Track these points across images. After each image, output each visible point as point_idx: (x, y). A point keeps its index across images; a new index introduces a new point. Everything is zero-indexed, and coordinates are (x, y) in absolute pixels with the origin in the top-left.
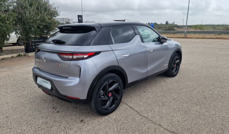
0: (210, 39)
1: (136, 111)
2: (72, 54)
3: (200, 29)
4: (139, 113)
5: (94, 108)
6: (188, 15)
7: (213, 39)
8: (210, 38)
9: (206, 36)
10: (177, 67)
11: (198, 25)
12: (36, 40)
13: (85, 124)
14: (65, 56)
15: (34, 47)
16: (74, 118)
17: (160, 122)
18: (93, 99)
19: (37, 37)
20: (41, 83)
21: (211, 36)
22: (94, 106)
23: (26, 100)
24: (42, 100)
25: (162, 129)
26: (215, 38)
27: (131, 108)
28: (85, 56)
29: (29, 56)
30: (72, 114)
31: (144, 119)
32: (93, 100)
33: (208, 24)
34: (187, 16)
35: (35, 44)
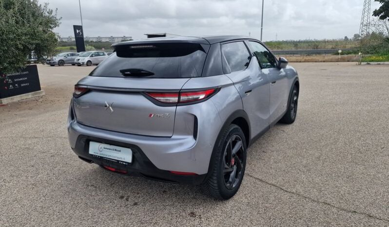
0: (297, 62)
1: (274, 185)
2: (179, 93)
3: (278, 48)
4: (281, 189)
5: (217, 188)
6: (262, 26)
7: (300, 62)
8: (296, 60)
9: (291, 58)
10: (295, 107)
11: (271, 42)
12: (18, 72)
13: (203, 219)
14: (162, 99)
15: (11, 86)
16: (173, 211)
17: (323, 198)
18: (215, 171)
19: (20, 67)
20: (101, 153)
21: (297, 58)
22: (216, 185)
23: (53, 191)
24: (88, 186)
25: (334, 210)
26: (303, 60)
27: (261, 180)
28: (202, 97)
29: (3, 105)
30: (165, 204)
31: (295, 197)
32: (215, 175)
33: (285, 40)
34: (261, 28)
35: (13, 80)
